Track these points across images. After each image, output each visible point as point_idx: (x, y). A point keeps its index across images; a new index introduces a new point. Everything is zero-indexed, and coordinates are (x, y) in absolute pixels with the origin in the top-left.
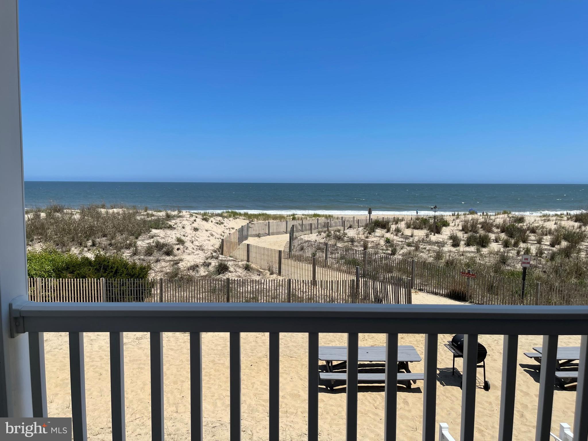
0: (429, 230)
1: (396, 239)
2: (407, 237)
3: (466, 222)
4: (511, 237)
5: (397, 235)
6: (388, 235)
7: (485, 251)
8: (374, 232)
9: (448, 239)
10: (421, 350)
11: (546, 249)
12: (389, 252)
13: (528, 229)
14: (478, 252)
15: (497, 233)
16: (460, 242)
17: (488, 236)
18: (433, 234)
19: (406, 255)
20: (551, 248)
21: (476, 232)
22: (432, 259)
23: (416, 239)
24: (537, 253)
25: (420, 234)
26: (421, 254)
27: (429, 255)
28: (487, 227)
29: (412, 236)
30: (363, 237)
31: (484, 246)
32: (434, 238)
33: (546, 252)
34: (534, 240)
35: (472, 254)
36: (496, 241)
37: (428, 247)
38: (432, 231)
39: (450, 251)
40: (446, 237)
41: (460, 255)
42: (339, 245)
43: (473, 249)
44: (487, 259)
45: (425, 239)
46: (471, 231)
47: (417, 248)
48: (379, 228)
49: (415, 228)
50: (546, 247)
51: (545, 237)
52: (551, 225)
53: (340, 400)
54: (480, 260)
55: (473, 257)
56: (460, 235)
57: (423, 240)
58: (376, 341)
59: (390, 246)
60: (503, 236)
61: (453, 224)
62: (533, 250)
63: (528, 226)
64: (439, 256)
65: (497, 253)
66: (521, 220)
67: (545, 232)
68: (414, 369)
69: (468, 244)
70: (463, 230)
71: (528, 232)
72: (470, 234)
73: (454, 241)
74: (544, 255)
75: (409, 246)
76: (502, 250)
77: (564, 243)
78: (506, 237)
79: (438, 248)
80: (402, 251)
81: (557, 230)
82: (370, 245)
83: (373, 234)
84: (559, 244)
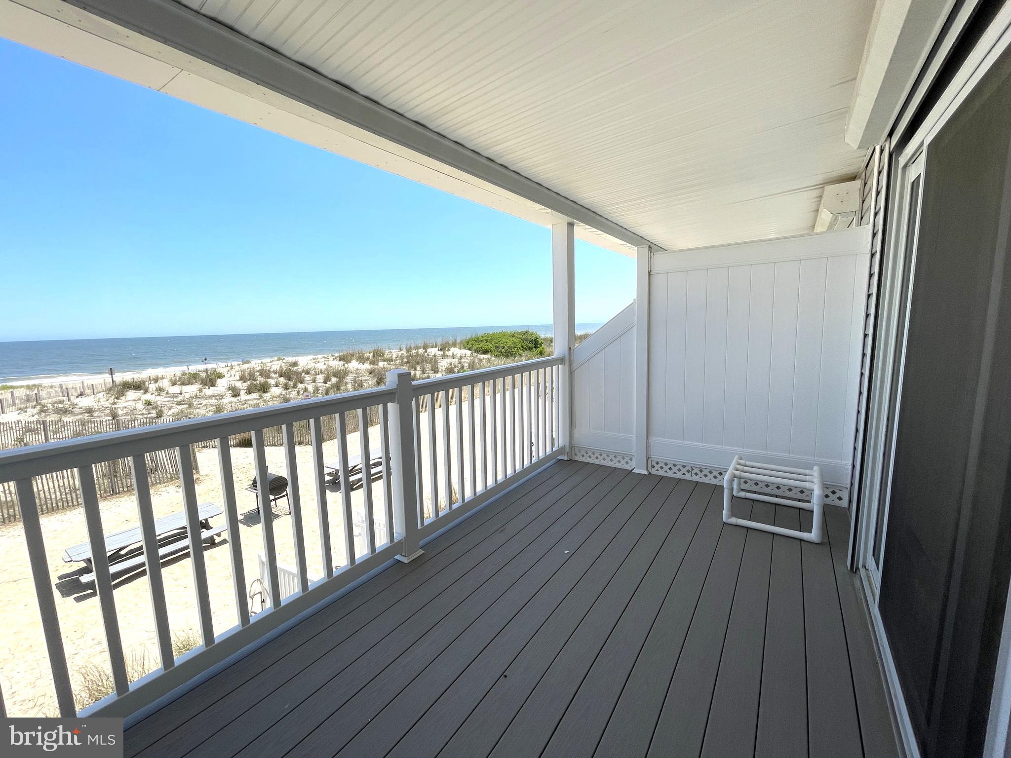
0: (201, 384)
1: (160, 400)
2: (174, 395)
3: (243, 371)
4: (289, 380)
5: (159, 395)
6: (147, 397)
7: (267, 396)
8: (123, 395)
9: (226, 391)
11: (320, 387)
12: (154, 415)
13: (303, 371)
14: (260, 398)
15: (276, 378)
16: (240, 391)
17: (267, 382)
18: (207, 387)
19: (178, 415)
20: (325, 385)
21: (255, 380)
22: (211, 413)
23: (187, 396)
24: (314, 391)
25: (192, 390)
26: (197, 410)
27: (207, 410)
28: (265, 373)
29: (181, 394)
30: (107, 404)
31: (265, 392)
32: (209, 391)
33: (321, 389)
34: (310, 380)
35: (255, 402)
36: (277, 386)
37: (204, 402)
38: (206, 385)
39: (231, 402)
40: (223, 389)
41: (243, 404)
42: (66, 419)
43: (255, 396)
44: (271, 403)
45: (199, 394)
46: (250, 379)
47: (190, 406)
48: (130, 391)
49: (183, 384)
50: (320, 385)
51: (318, 376)
52: (321, 366)
54: (264, 405)
55: (257, 404)
56: (239, 385)
57: (196, 395)
59: (153, 409)
60: (282, 380)
61: (229, 375)
62: (311, 388)
63: (302, 369)
64: (219, 409)
65: (279, 396)
66: (295, 364)
67: (318, 372)
69: (249, 392)
70: (241, 379)
71: (303, 374)
72: (249, 383)
73: (233, 391)
74: (320, 391)
75: (179, 405)
76: (284, 392)
77: (334, 380)
78: (285, 381)
79: (216, 401)
80: (171, 412)
81: (327, 370)
82: (120, 412)
83: (123, 398)
84: (330, 380)
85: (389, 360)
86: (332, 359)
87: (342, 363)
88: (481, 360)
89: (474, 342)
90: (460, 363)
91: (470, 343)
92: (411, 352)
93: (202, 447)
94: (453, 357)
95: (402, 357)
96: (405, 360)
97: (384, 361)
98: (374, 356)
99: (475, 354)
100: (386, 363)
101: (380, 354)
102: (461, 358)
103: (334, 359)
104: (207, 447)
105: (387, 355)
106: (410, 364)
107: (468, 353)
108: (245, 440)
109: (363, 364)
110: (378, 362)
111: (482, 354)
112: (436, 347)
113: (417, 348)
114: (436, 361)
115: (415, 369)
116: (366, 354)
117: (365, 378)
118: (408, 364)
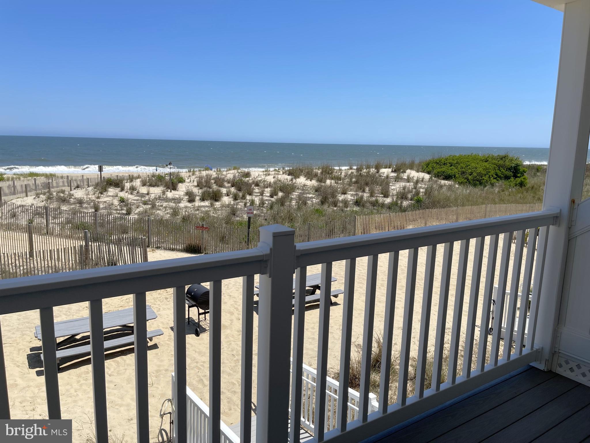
0: (165, 187)
1: (131, 198)
2: (143, 195)
3: (201, 178)
4: (240, 190)
5: (132, 194)
6: (122, 194)
7: (218, 204)
8: (106, 191)
9: (184, 195)
10: (158, 307)
11: (267, 200)
12: (124, 212)
13: (253, 182)
14: (211, 206)
15: (228, 187)
16: (195, 197)
17: (220, 191)
18: (169, 191)
19: (142, 214)
20: (270, 199)
21: (210, 187)
22: (169, 215)
23: (152, 196)
24: (260, 204)
25: (156, 191)
26: (158, 212)
27: (166, 212)
28: (220, 182)
29: (148, 194)
30: (93, 197)
31: (216, 200)
32: (170, 194)
33: (267, 202)
34: (258, 193)
35: (207, 209)
36: (228, 195)
37: (165, 204)
38: (168, 188)
39: (186, 207)
40: (182, 193)
41: (196, 210)
42: (64, 208)
43: (207, 203)
44: (220, 212)
45: (162, 196)
46: (205, 186)
47: (154, 206)
48: (112, 187)
49: (151, 185)
50: (267, 198)
51: (266, 190)
52: (270, 179)
53: (68, 378)
54: (213, 213)
55: (207, 211)
56: (196, 190)
57: (160, 197)
58: (111, 306)
59: (125, 206)
60: (233, 190)
61: (189, 180)
62: (257, 200)
63: (253, 180)
64: (175, 212)
65: (228, 206)
66: (248, 175)
67: (266, 185)
68: (151, 327)
69: (203, 199)
70: (198, 186)
71: (253, 186)
73: (189, 197)
74: (265, 205)
75: (145, 204)
76: (232, 202)
77: (280, 194)
78: (235, 191)
79: (174, 205)
80: (138, 210)
81: (275, 183)
82: (101, 206)
83: (105, 193)
84: (276, 195)
85: (338, 178)
86: (281, 173)
87: (289, 177)
88: (441, 187)
89: (435, 165)
90: (415, 188)
91: (430, 165)
92: (361, 171)
93: (156, 248)
94: (408, 180)
95: (351, 176)
96: (354, 180)
97: (332, 179)
98: (322, 173)
99: (435, 179)
100: (333, 181)
101: (329, 171)
102: (417, 182)
103: (283, 173)
104: (160, 248)
105: (336, 172)
106: (359, 185)
107: (427, 176)
108: (191, 247)
109: (311, 181)
110: (326, 179)
111: (444, 179)
112: (390, 168)
113: (368, 167)
114: (388, 184)
115: (364, 191)
116: (314, 170)
117: (310, 196)
118: (356, 185)
